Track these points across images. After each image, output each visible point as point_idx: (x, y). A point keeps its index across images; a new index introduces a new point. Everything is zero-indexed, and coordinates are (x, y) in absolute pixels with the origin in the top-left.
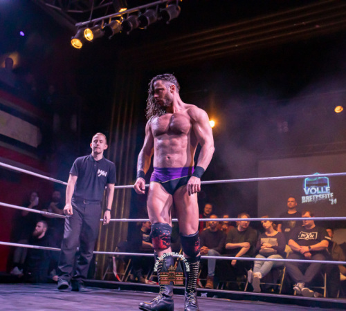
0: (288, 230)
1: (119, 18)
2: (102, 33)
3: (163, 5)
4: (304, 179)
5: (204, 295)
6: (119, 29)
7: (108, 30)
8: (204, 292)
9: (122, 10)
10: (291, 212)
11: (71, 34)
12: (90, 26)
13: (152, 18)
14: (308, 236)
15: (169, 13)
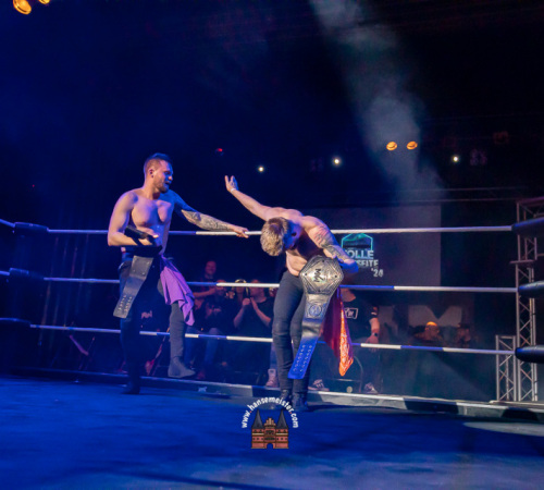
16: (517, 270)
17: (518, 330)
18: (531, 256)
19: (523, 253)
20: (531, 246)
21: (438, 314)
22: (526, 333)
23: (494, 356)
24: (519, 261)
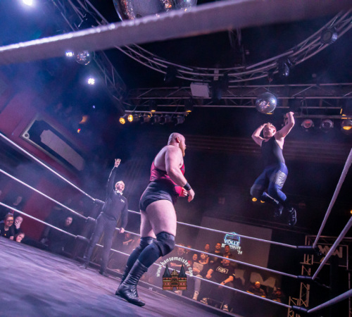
0: (212, 262)
1: (150, 114)
2: (138, 120)
3: (176, 115)
4: (225, 234)
5: (151, 289)
6: (148, 120)
7: (142, 119)
8: (151, 287)
9: (153, 111)
10: (216, 252)
11: (121, 115)
12: (133, 114)
13: (168, 120)
14: (223, 270)
15: (178, 120)
16: (303, 267)
17: (301, 296)
18: (310, 262)
19: (306, 260)
20: (310, 257)
21: (264, 280)
22: (304, 299)
23: (287, 308)
24: (304, 263)
